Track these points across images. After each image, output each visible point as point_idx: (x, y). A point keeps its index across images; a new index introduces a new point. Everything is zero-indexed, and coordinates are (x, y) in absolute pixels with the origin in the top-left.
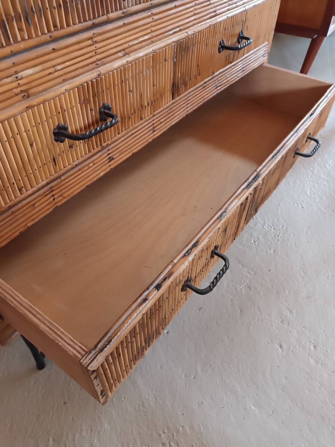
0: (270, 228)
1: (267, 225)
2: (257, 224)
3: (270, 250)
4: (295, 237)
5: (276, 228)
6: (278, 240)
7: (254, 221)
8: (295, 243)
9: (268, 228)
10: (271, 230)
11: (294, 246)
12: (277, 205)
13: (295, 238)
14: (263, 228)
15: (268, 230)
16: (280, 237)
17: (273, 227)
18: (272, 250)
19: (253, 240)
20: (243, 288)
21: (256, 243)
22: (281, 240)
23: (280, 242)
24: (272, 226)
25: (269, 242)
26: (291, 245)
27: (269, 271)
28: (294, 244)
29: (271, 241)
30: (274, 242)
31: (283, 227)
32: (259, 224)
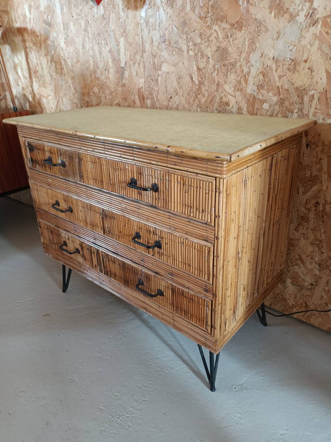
0: (129, 413)
1: (134, 411)
2: (137, 402)
3: (104, 406)
4: (114, 435)
5: (128, 418)
6: (113, 416)
7: (141, 401)
8: (106, 432)
9: (130, 411)
10: (127, 413)
11: (103, 429)
12: (163, 429)
13: (112, 433)
14: (131, 407)
15: (128, 410)
16: (117, 419)
17: (130, 416)
18: (103, 408)
19: (117, 394)
20: (74, 378)
21: (113, 396)
22: (113, 419)
23: (110, 417)
24: (132, 416)
25: (112, 407)
26: (104, 427)
27: (82, 400)
28: (105, 430)
29: (114, 409)
30: (112, 412)
31: (129, 426)
32: (136, 404)
